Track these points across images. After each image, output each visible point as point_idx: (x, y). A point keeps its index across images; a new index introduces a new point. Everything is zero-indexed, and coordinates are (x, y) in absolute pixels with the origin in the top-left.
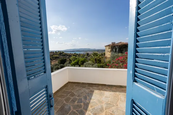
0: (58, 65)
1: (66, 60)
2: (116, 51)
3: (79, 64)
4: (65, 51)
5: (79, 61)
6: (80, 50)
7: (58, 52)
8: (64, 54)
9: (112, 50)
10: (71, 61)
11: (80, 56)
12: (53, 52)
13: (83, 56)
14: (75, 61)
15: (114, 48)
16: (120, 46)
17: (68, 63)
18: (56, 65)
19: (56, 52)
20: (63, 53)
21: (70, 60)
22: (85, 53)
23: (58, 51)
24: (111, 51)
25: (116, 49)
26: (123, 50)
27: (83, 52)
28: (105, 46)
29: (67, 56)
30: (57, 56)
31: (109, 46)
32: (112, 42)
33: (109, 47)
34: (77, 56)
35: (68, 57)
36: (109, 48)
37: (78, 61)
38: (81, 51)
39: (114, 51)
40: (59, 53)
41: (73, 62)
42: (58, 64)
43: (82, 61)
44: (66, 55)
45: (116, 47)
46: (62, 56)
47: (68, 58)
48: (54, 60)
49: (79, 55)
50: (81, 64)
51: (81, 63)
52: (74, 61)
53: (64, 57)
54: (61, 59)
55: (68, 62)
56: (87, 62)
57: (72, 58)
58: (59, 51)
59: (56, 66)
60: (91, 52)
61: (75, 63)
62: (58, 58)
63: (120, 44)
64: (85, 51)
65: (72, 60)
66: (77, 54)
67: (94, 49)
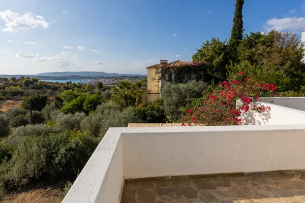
0: (25, 113)
1: (45, 98)
2: (170, 80)
3: (85, 108)
4: (42, 77)
5: (84, 100)
6: (81, 75)
7: (19, 80)
8: (38, 83)
9: (162, 78)
10: (62, 101)
11: (82, 89)
12: (6, 79)
13: (91, 88)
14: (74, 102)
15: (166, 72)
16: (178, 68)
17: (53, 108)
18: (18, 113)
19: (14, 79)
20: (37, 81)
21: (58, 99)
22: (93, 82)
23: (20, 77)
24: (160, 79)
25: (170, 75)
26: (184, 76)
27: (89, 81)
28: (147, 68)
29: (48, 89)
30: (19, 89)
31: (156, 67)
32: (161, 61)
33: (155, 70)
34: (76, 88)
35: (49, 91)
36: (157, 73)
37: (82, 102)
38: (84, 78)
39: (167, 78)
40: (23, 82)
41: (67, 105)
42: (23, 110)
43: (90, 102)
44: (44, 86)
45: (171, 70)
46: (32, 88)
47: (51, 94)
48: (9, 99)
49: (80, 86)
50: (91, 109)
51: (89, 106)
52: (69, 101)
53: (39, 91)
54: (30, 98)
55: (53, 104)
56: (105, 102)
57: (63, 94)
58: (23, 77)
59: (17, 117)
60: (107, 80)
61: (73, 106)
62: (21, 94)
63: (178, 65)
64: (93, 78)
65: (63, 99)
66: (74, 85)
67: (114, 74)
